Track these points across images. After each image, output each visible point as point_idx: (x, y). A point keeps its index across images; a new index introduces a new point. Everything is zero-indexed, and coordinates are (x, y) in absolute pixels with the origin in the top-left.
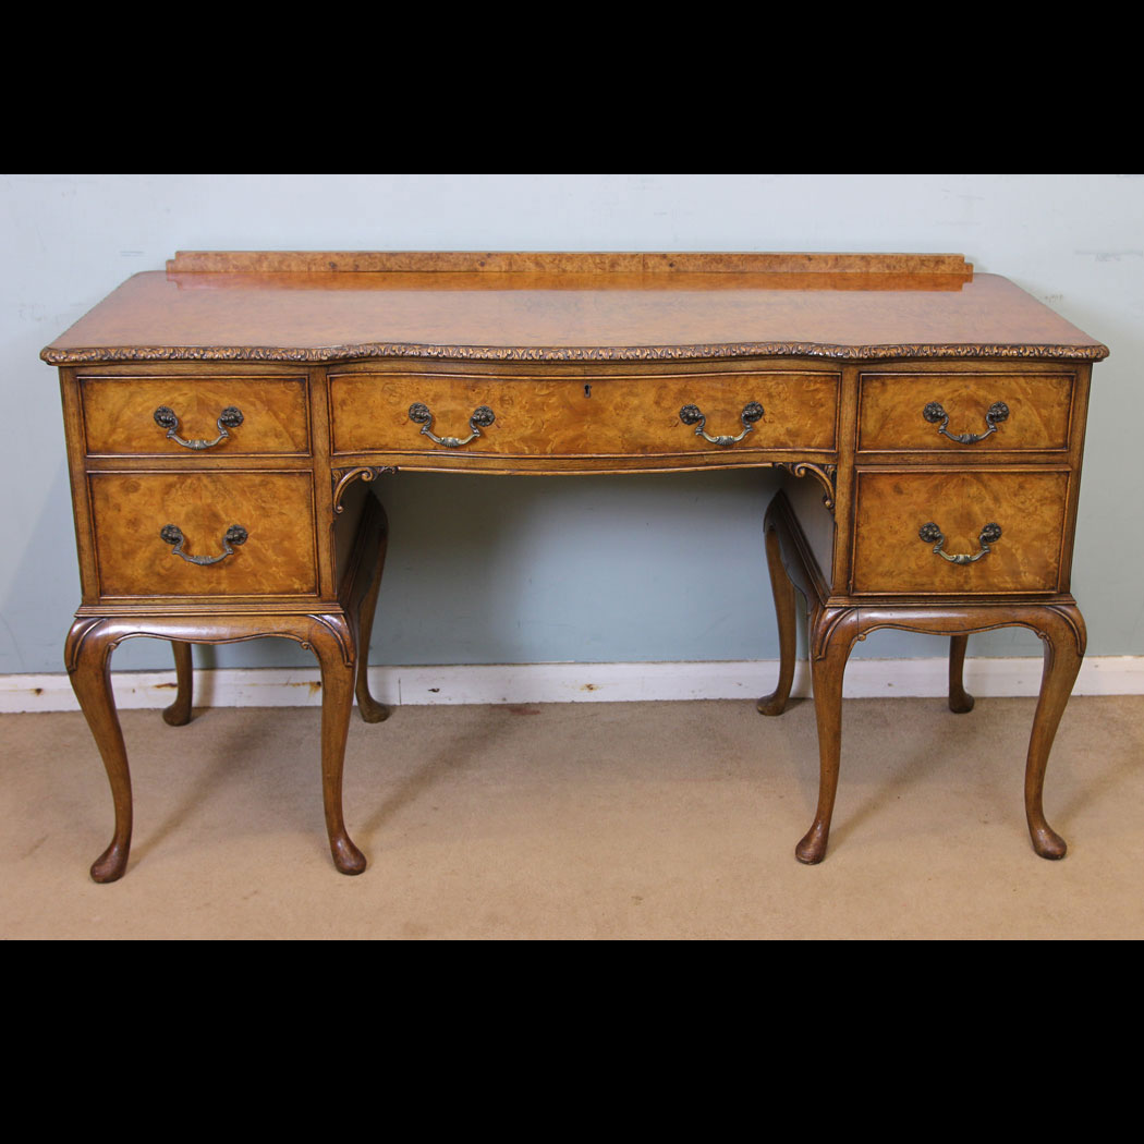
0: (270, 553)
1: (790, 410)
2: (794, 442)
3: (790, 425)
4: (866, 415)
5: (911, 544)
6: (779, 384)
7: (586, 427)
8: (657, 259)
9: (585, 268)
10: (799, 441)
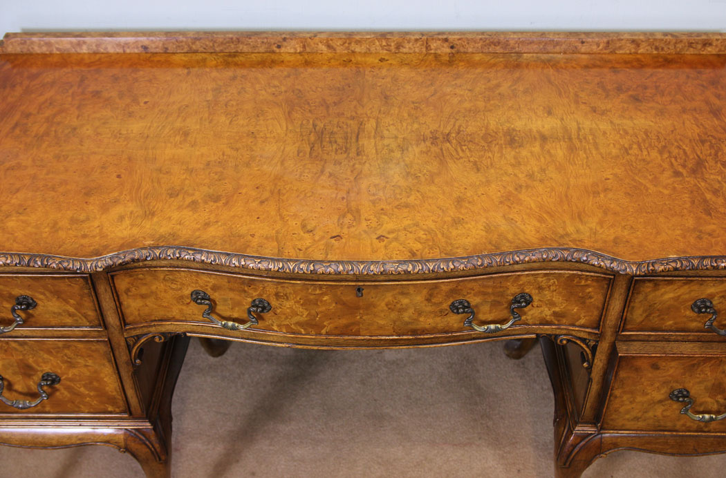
1: (557, 299)
2: (558, 321)
3: (557, 309)
4: (633, 308)
5: (660, 402)
6: (550, 280)
7: (358, 317)
8: (439, 42)
9: (373, 49)
10: (564, 321)
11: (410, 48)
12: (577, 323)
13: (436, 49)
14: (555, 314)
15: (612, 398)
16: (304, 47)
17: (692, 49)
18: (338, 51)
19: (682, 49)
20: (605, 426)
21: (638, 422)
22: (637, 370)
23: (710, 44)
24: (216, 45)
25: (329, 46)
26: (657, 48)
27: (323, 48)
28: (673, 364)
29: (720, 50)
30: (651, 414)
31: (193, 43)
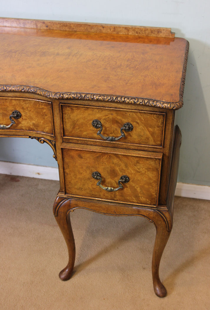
2: (37, 129)
4: (66, 123)
6: (26, 104)
10: (39, 129)
12: (44, 131)
14: (34, 124)
19: (148, 34)
20: (67, 191)
30: (86, 186)
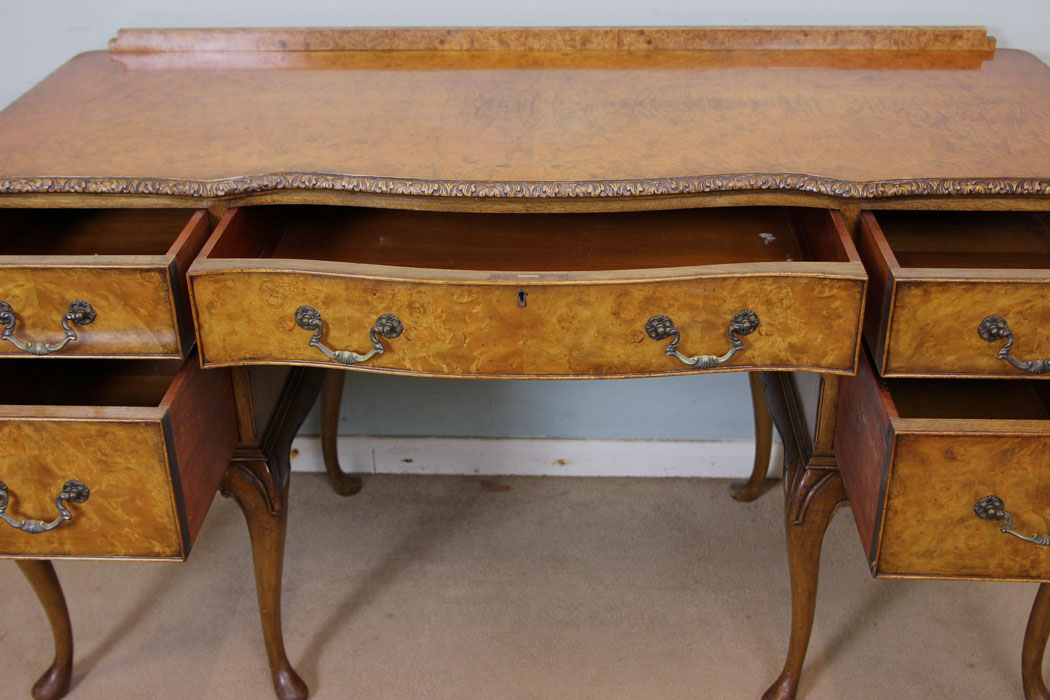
0: (119, 512)
1: (794, 321)
2: (797, 359)
3: (794, 339)
4: (898, 331)
5: (962, 520)
6: (780, 288)
7: (521, 343)
8: (633, 35)
9: (554, 46)
10: (805, 359)
11: (599, 44)
12: (823, 363)
13: (630, 45)
14: (792, 347)
15: (890, 514)
16: (472, 42)
17: (939, 44)
18: (512, 48)
20: (884, 566)
21: (932, 558)
22: (924, 461)
23: (961, 37)
24: (367, 40)
25: (502, 42)
26: (896, 43)
27: (494, 43)
28: (976, 449)
29: (973, 45)
30: (948, 544)
31: (340, 38)
